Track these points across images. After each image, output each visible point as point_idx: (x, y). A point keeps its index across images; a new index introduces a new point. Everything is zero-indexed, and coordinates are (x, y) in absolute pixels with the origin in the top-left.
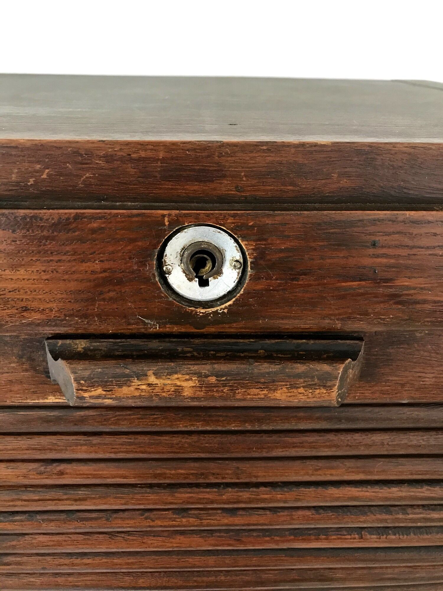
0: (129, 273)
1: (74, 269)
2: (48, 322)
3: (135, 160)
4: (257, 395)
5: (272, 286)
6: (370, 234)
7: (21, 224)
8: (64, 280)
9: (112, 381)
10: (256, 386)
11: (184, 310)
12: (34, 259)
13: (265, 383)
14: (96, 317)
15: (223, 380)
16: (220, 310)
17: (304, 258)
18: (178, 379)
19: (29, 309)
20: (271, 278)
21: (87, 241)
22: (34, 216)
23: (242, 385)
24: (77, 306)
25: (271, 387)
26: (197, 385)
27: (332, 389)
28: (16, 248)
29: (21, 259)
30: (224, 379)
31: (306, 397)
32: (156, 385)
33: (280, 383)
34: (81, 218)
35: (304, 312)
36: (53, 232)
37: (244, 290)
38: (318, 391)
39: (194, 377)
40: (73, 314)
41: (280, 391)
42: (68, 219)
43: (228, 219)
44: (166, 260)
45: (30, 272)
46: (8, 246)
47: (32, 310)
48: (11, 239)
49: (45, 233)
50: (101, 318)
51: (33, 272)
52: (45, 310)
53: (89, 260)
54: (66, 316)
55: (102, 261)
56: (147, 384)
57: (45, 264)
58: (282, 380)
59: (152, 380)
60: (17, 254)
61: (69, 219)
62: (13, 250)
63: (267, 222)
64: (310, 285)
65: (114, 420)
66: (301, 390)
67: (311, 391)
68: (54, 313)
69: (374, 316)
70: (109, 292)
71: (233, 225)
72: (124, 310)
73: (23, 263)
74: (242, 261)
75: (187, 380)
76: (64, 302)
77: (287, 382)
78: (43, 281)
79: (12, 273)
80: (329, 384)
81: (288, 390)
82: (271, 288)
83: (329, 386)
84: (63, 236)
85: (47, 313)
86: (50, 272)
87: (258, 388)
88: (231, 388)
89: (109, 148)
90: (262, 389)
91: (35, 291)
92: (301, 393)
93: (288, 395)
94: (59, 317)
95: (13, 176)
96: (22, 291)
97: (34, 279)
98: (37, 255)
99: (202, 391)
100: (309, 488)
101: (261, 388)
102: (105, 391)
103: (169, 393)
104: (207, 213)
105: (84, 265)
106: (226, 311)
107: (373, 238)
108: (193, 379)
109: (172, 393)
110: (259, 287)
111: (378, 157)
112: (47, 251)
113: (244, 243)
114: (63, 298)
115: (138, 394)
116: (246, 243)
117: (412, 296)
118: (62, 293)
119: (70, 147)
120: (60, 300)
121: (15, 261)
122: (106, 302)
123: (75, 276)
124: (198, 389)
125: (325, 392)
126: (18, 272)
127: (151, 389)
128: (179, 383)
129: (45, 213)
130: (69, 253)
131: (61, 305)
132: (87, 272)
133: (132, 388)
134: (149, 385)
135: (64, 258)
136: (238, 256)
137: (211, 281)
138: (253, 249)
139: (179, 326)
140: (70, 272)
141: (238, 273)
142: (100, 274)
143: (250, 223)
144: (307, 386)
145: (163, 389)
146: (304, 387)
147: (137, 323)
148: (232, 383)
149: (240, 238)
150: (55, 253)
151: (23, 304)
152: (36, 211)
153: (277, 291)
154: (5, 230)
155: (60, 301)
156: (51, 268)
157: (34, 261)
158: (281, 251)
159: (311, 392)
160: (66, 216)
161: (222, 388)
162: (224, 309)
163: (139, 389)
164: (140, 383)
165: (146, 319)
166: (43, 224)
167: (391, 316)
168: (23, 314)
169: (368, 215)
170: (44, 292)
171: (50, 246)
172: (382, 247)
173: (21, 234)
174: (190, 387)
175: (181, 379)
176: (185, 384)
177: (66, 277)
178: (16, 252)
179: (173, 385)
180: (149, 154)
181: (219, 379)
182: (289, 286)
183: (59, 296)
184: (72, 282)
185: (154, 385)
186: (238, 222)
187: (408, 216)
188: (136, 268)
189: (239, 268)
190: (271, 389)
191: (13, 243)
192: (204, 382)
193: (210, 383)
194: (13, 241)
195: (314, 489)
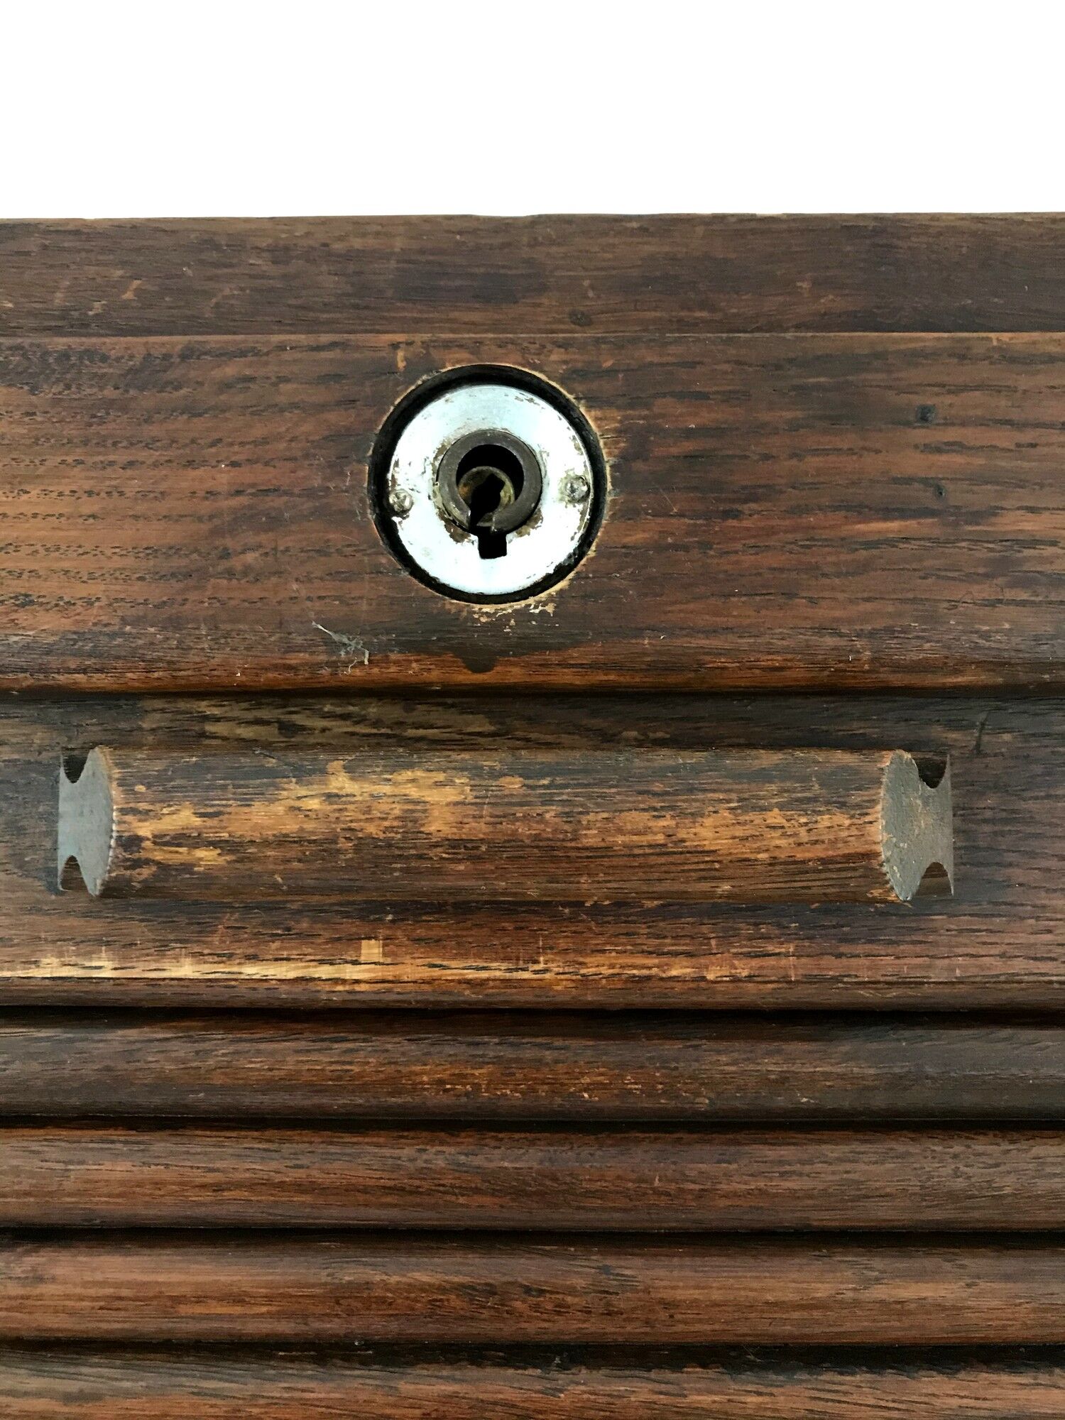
0: (299, 496)
1: (163, 486)
2: (75, 641)
3: (339, 256)
4: (644, 834)
5: (672, 534)
6: (910, 390)
7: (54, 371)
8: (136, 517)
9: (224, 787)
10: (640, 802)
11: (439, 605)
12: (70, 459)
13: (667, 793)
14: (203, 626)
15: (544, 786)
16: (536, 607)
17: (747, 453)
18: (413, 781)
19: (32, 602)
20: (667, 515)
21: (206, 411)
22: (88, 351)
23: (599, 800)
24: (157, 593)
25: (684, 805)
26: (470, 799)
27: (867, 814)
28: (30, 430)
29: (37, 462)
30: (546, 782)
31: (791, 840)
32: (349, 799)
33: (710, 795)
34: (197, 353)
35: (763, 612)
36: (127, 391)
37: (597, 546)
38: (825, 821)
39: (459, 778)
40: (145, 617)
41: (711, 819)
42: (166, 357)
43: (550, 351)
44: (396, 476)
45: (54, 495)
46: (13, 426)
47: (42, 604)
48: (23, 410)
49: (109, 392)
50: (217, 628)
51: (61, 494)
52: (74, 604)
53: (204, 463)
54: (124, 621)
55: (234, 464)
56: (324, 794)
57: (93, 474)
58: (714, 786)
59: (339, 785)
60: (30, 446)
61: (171, 356)
62: (23, 436)
63: (649, 359)
64: (772, 532)
65: (224, 1055)
66: (775, 817)
67: (803, 820)
68: (95, 612)
69: (958, 623)
70: (243, 552)
71: (564, 367)
72: (279, 603)
73: (41, 470)
74: (590, 478)
75: (439, 784)
76: (125, 580)
77: (730, 791)
78: (81, 520)
79: (10, 499)
80: (856, 798)
81: (736, 815)
82: (670, 540)
83: (858, 806)
84: (148, 399)
85: (79, 614)
86: (103, 495)
87: (644, 810)
88: (567, 810)
89: (283, 231)
90: (658, 813)
91: (58, 549)
92: (774, 828)
93: (737, 834)
94: (106, 625)
95: (59, 295)
96: (25, 550)
97: (61, 515)
98: (77, 450)
99: (481, 817)
100: (853, 1374)
101: (655, 809)
102: (202, 815)
103: (387, 824)
104: (499, 339)
105: (192, 473)
106: (550, 608)
107: (918, 400)
108: (457, 781)
109: (395, 823)
110: (638, 537)
111: (900, 243)
112: (105, 438)
113: (593, 413)
114: (124, 569)
115: (295, 827)
116: (599, 413)
117: (1052, 563)
118: (124, 552)
119: (194, 231)
120: (117, 574)
121: (22, 465)
122: (234, 581)
123: (163, 507)
124: (472, 811)
125: (847, 822)
126: (25, 497)
127: (335, 810)
128: (414, 792)
129: (116, 344)
130: (158, 444)
131: (118, 588)
132: (194, 493)
133: (279, 808)
134: (330, 797)
135: (142, 455)
136: (579, 464)
137: (511, 541)
138: (616, 430)
139: (423, 656)
140: (152, 495)
141: (583, 513)
142: (227, 499)
143: (605, 361)
144: (789, 803)
145: (369, 810)
146: (781, 807)
147: (310, 646)
148: (568, 794)
149: (583, 402)
150: (125, 443)
151: (19, 586)
152: (94, 340)
153: (686, 548)
154: (14, 385)
155: (116, 579)
156: (108, 483)
157: (68, 465)
158: (689, 434)
159: (806, 824)
160: (164, 351)
161: (540, 810)
162: (545, 604)
163: (299, 809)
164: (304, 793)
165: (335, 632)
166: (105, 370)
167: (1007, 626)
168: (14, 616)
169: (895, 341)
170: (81, 551)
171: (116, 425)
172: (948, 423)
173: (50, 395)
174: (448, 804)
175: (421, 781)
176: (433, 796)
177: (141, 508)
178: (28, 442)
179: (397, 799)
180: (371, 242)
181: (530, 782)
182: (716, 532)
183: (118, 562)
184: (155, 522)
185: (344, 799)
186: (576, 361)
187: (995, 343)
188: (320, 481)
189: (584, 499)
190: (683, 814)
191: (26, 419)
192: (487, 790)
193: (506, 792)
194: (28, 414)
195: (868, 1376)
